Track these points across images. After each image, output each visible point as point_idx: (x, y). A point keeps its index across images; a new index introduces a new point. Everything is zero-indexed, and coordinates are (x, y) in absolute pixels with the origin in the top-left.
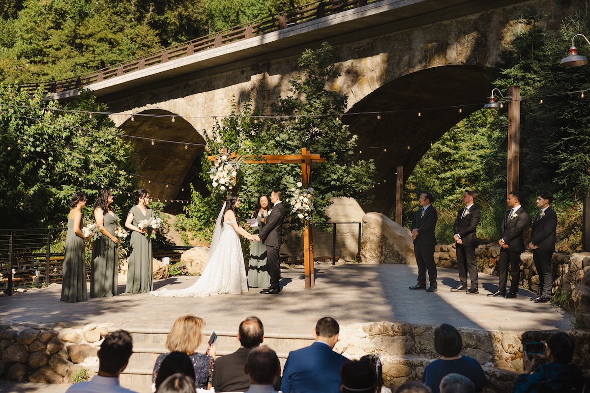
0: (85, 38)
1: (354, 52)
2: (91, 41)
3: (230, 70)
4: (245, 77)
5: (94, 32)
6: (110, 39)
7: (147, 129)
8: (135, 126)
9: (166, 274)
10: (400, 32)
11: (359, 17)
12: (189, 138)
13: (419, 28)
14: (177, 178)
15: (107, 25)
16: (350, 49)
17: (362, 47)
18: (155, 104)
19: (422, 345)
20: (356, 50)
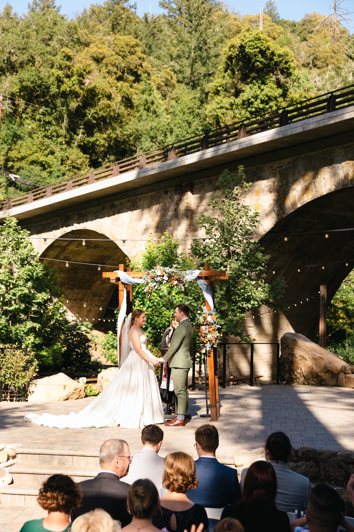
0: (17, 161)
1: (275, 171)
2: (23, 164)
3: (154, 191)
4: (169, 197)
5: (26, 155)
6: (42, 162)
7: (74, 249)
8: (63, 246)
9: (82, 394)
10: (321, 151)
11: (280, 137)
12: (115, 257)
13: (340, 146)
14: (104, 297)
15: (39, 148)
16: (272, 169)
17: (283, 166)
18: (82, 224)
19: (327, 472)
20: (278, 169)
